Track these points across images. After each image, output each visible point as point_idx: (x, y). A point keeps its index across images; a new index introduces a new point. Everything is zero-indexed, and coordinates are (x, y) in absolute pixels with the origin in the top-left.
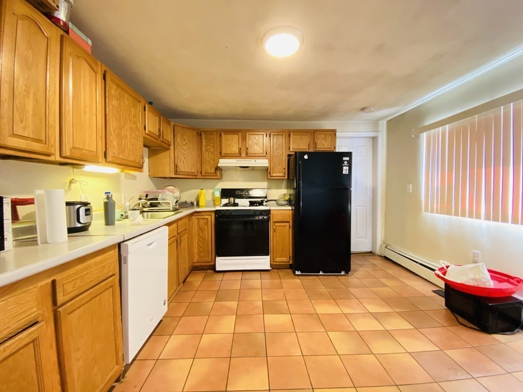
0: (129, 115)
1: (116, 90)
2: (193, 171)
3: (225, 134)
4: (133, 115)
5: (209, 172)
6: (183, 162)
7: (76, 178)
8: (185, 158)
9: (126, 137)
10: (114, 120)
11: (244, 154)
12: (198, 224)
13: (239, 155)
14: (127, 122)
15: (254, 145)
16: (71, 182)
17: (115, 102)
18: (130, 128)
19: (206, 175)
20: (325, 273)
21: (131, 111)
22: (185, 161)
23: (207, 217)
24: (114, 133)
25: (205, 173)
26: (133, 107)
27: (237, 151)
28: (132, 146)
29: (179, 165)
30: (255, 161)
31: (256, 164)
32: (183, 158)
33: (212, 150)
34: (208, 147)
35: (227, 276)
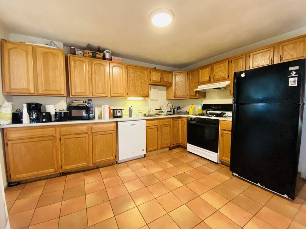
0: (140, 77)
1: (132, 70)
2: (184, 95)
3: (201, 70)
4: (142, 77)
5: (193, 94)
6: (179, 90)
7: (126, 102)
8: (180, 89)
9: (138, 86)
10: (132, 81)
11: (212, 80)
12: (181, 123)
13: (209, 82)
14: (139, 80)
15: (219, 72)
16: (125, 103)
17: (132, 75)
18: (140, 82)
19: (191, 96)
20: (261, 186)
21: (141, 76)
22: (180, 90)
23: (185, 120)
24: (131, 86)
25: (191, 95)
26: (142, 73)
27: (208, 79)
28: (142, 89)
29: (176, 93)
30: (220, 84)
31: (220, 86)
32: (179, 89)
33: (194, 81)
34: (193, 80)
35: (191, 156)
